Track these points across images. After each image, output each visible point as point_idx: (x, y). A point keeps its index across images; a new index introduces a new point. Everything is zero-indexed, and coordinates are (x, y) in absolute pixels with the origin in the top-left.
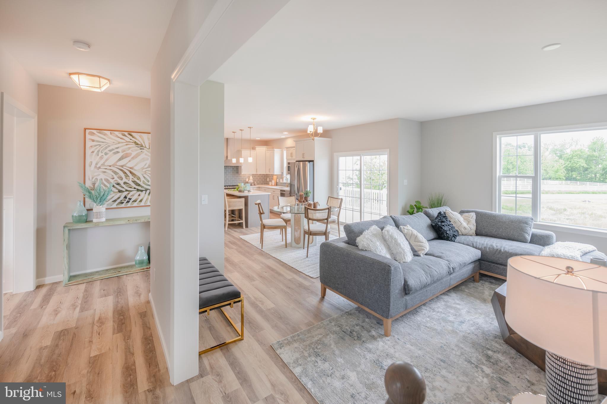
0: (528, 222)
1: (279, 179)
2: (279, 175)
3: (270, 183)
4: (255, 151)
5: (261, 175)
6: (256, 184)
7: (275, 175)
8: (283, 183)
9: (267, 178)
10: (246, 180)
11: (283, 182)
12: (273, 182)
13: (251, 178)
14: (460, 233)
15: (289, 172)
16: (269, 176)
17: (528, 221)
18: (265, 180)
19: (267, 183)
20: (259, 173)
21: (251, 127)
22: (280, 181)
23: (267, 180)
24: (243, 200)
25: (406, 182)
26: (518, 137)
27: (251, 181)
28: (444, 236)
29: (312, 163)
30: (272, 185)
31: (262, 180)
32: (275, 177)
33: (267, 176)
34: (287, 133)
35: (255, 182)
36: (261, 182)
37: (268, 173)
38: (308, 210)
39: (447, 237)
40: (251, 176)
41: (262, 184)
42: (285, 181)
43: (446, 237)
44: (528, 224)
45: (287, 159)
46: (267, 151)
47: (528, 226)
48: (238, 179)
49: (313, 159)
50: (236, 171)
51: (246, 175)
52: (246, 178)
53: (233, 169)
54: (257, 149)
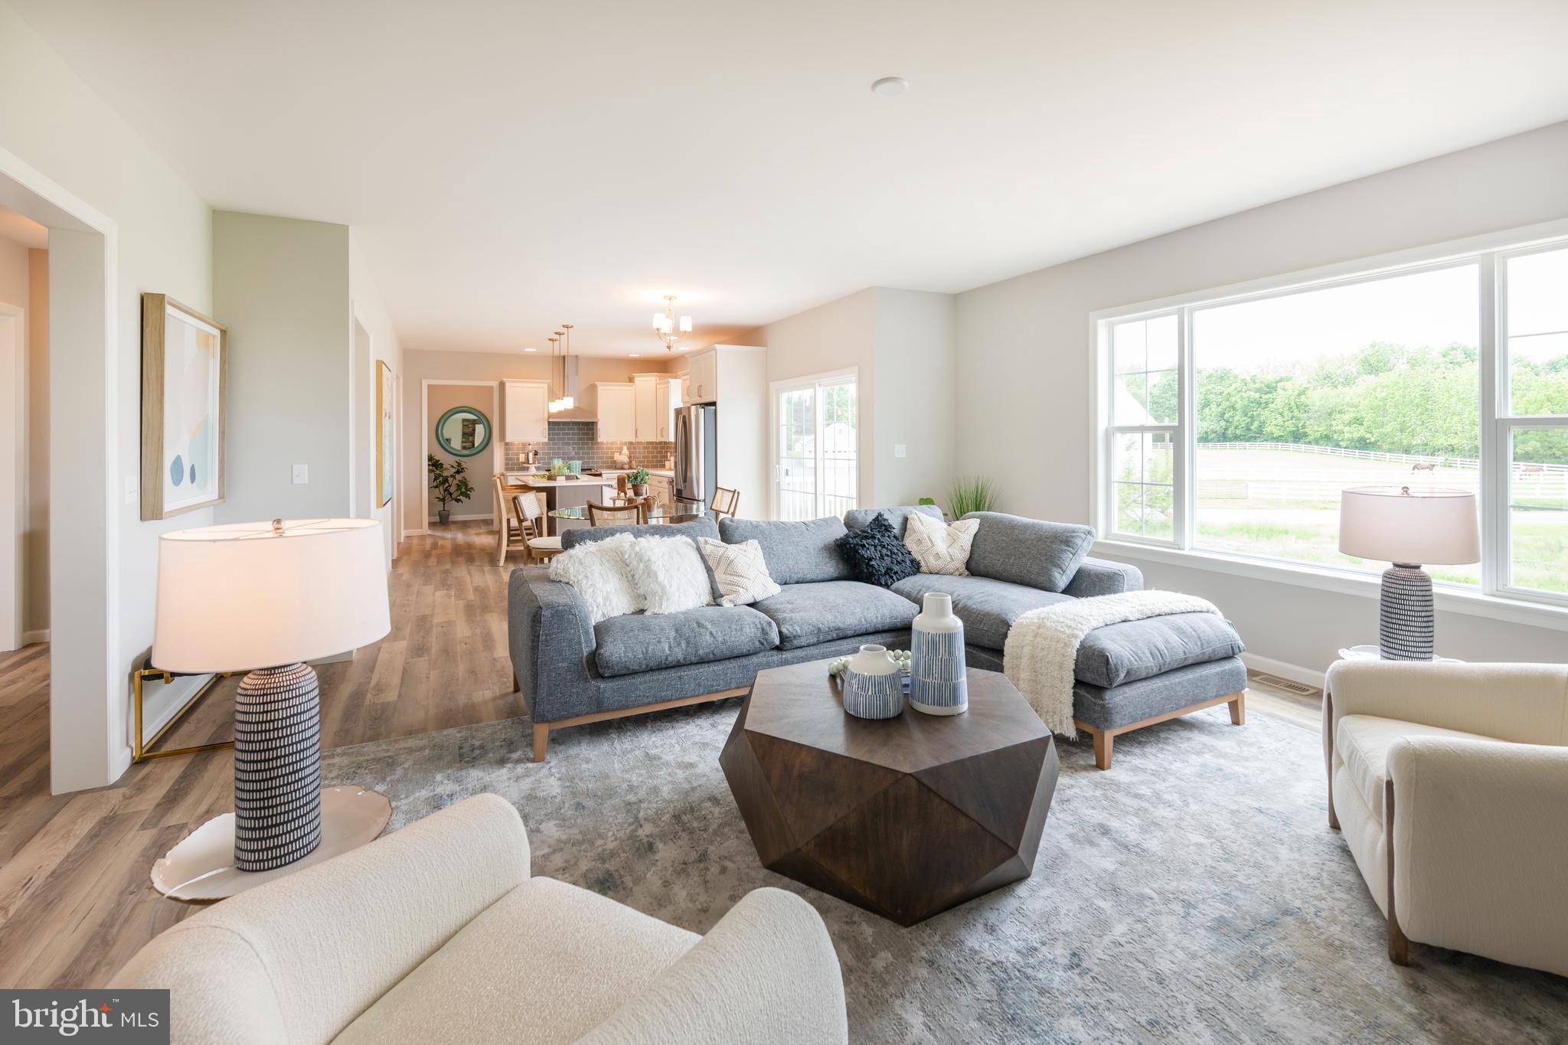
0: (1072, 539)
3: (667, 463)
4: (632, 386)
10: (613, 458)
13: (625, 451)
14: (924, 568)
17: (1072, 537)
19: (664, 465)
20: (642, 439)
21: (570, 326)
24: (544, 495)
25: (900, 451)
26: (1148, 321)
27: (623, 458)
28: (862, 571)
29: (711, 407)
31: (657, 457)
34: (677, 338)
35: (634, 462)
37: (660, 438)
38: (593, 510)
39: (868, 574)
40: (625, 448)
43: (866, 573)
44: (1071, 545)
46: (660, 384)
47: (1069, 549)
48: (593, 453)
49: (715, 400)
50: (588, 434)
51: (612, 443)
52: (613, 453)
53: (580, 429)
54: (637, 380)
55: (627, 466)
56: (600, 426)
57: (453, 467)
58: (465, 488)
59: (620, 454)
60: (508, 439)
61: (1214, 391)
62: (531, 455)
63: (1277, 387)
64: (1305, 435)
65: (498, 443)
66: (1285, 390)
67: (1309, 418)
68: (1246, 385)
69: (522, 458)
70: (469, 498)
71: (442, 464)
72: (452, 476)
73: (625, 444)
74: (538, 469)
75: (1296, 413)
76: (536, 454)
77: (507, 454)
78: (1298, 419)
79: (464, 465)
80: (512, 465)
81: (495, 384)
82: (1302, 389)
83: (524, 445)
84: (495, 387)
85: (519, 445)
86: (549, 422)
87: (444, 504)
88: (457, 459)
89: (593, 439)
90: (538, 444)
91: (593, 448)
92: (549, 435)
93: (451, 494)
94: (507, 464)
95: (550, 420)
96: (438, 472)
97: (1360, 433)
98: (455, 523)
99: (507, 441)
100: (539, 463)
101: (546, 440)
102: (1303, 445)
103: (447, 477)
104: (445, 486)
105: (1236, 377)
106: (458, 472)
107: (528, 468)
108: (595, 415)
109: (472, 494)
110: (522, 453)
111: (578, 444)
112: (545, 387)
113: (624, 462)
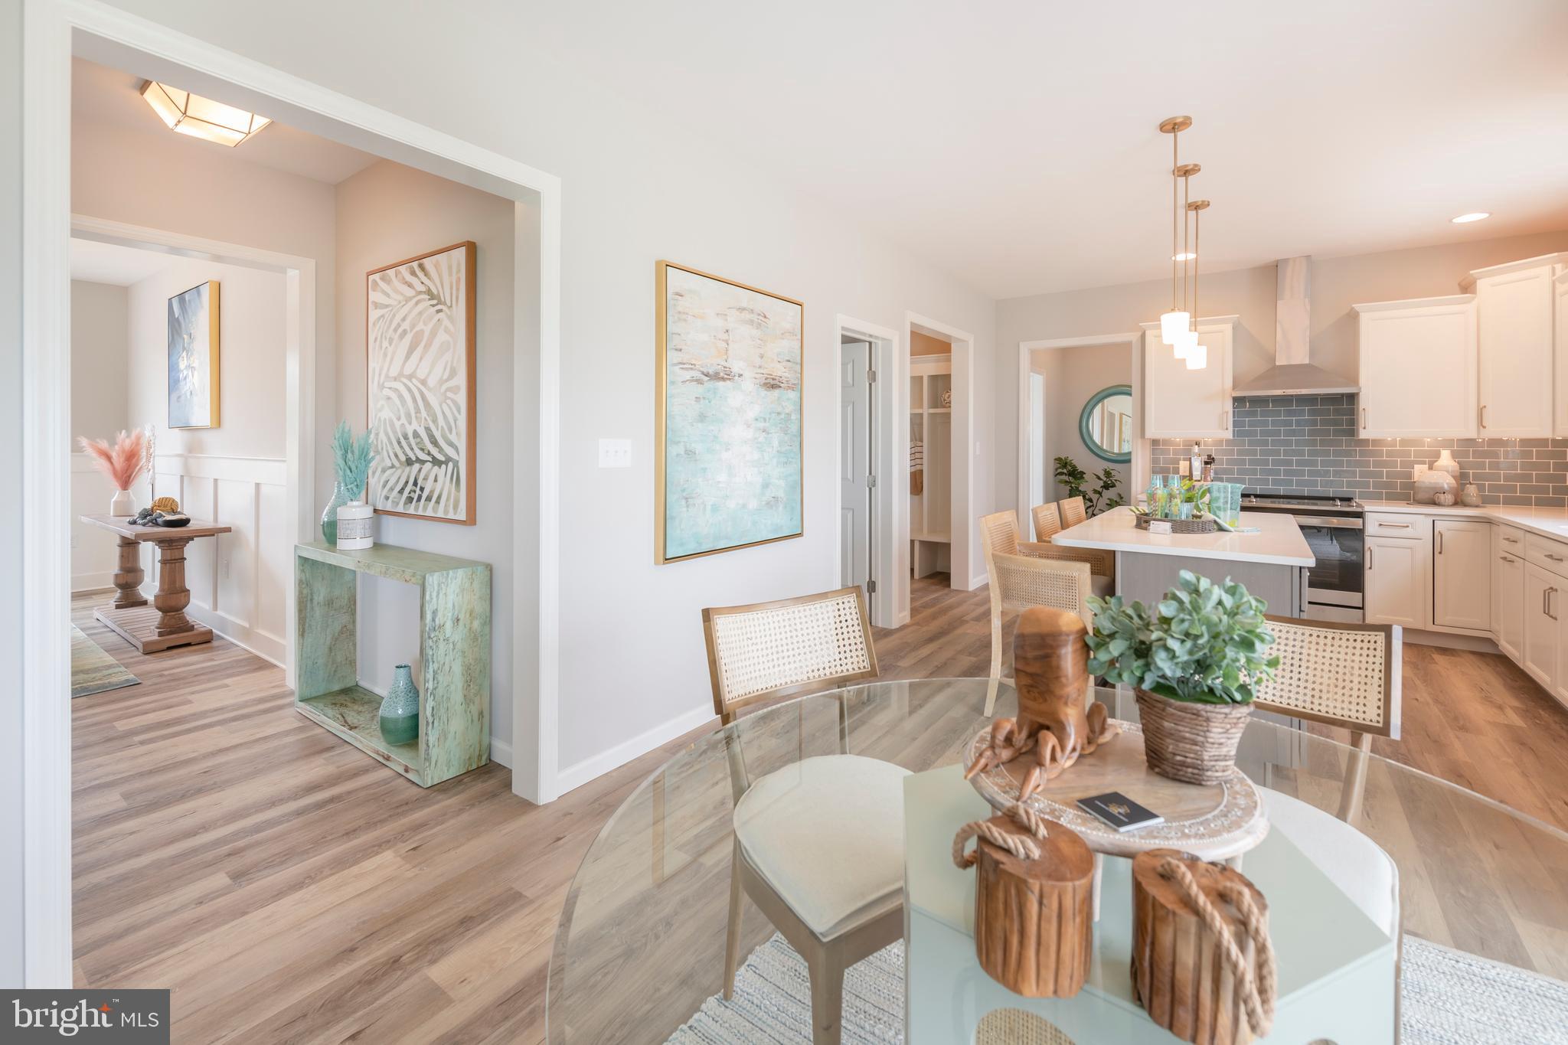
4: (1468, 302)
6: (1472, 499)
10: (1410, 475)
13: (1446, 459)
27: (1441, 477)
35: (1473, 488)
36: (1511, 489)
40: (1445, 454)
48: (1352, 464)
50: (1329, 422)
51: (1404, 442)
52: (1409, 465)
53: (1316, 412)
55: (1449, 498)
56: (1364, 402)
57: (1099, 477)
59: (1431, 468)
60: (1149, 434)
62: (1197, 464)
65: (1139, 441)
69: (1184, 467)
71: (1083, 473)
72: (1096, 491)
73: (1447, 443)
76: (1209, 461)
77: (1154, 461)
79: (1116, 476)
81: (1133, 337)
83: (1182, 443)
84: (1133, 342)
85: (1179, 444)
86: (1234, 399)
88: (1110, 466)
90: (1213, 442)
92: (1237, 425)
95: (1240, 393)
96: (1075, 485)
101: (1229, 435)
103: (1087, 494)
106: (1106, 487)
108: (1355, 381)
110: (1184, 460)
111: (1313, 443)
112: (1228, 329)
113: (1443, 488)
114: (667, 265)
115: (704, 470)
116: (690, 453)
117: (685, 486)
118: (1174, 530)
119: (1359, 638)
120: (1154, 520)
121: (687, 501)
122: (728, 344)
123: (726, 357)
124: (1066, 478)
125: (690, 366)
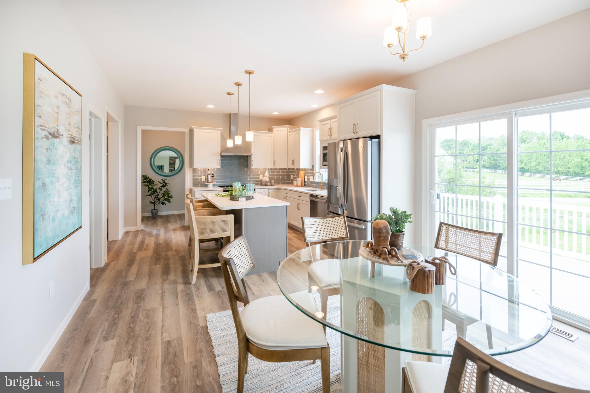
1: (308, 176)
2: (308, 169)
3: (295, 182)
4: (272, 134)
5: (281, 169)
6: (273, 184)
7: (302, 170)
8: (315, 183)
9: (290, 175)
10: (259, 178)
11: (314, 181)
12: (299, 181)
13: (267, 174)
15: (326, 163)
16: (293, 172)
18: (288, 177)
19: (290, 183)
20: (278, 166)
22: (309, 179)
23: (290, 177)
27: (266, 178)
29: (377, 140)
30: (297, 186)
31: (283, 177)
32: (302, 173)
33: (290, 172)
35: (273, 181)
36: (281, 180)
37: (291, 167)
40: (267, 172)
41: (283, 184)
42: (317, 179)
45: (322, 141)
46: (290, 132)
48: (247, 175)
49: (379, 134)
50: (244, 163)
51: (259, 169)
52: (259, 175)
53: (239, 160)
54: (275, 130)
56: (253, 158)
57: (160, 183)
58: (168, 196)
59: (263, 176)
60: (195, 166)
61: (462, 149)
62: (210, 177)
63: (487, 147)
64: (499, 166)
65: (188, 169)
66: (491, 149)
67: (500, 160)
68: (475, 147)
69: (204, 178)
70: (170, 202)
71: (153, 181)
72: (159, 188)
73: (267, 170)
74: (213, 185)
75: (496, 158)
76: (213, 176)
77: (194, 176)
78: (497, 160)
79: (167, 182)
80: (198, 183)
81: (186, 130)
82: (497, 149)
83: (205, 170)
84: (186, 132)
85: (201, 170)
86: (221, 156)
87: (155, 206)
88: (163, 178)
89: (247, 167)
90: (214, 169)
91: (247, 172)
92: (221, 164)
93: (159, 199)
94: (194, 182)
95: (223, 154)
96: (150, 186)
97: (522, 166)
98: (161, 217)
99: (194, 167)
100: (214, 182)
101: (220, 167)
102: (498, 170)
103: (156, 189)
104: (155, 195)
105: (471, 144)
106: (163, 186)
107: (207, 185)
108: (250, 151)
109: (172, 200)
110: (204, 175)
111: (238, 169)
112: (219, 132)
113: (267, 181)
114: (35, 59)
115: (49, 195)
116: (44, 185)
117: (42, 207)
118: (247, 200)
119: (338, 219)
120: (241, 197)
121: (43, 217)
122: (58, 115)
123: (57, 123)
124: (146, 183)
125: (44, 128)
